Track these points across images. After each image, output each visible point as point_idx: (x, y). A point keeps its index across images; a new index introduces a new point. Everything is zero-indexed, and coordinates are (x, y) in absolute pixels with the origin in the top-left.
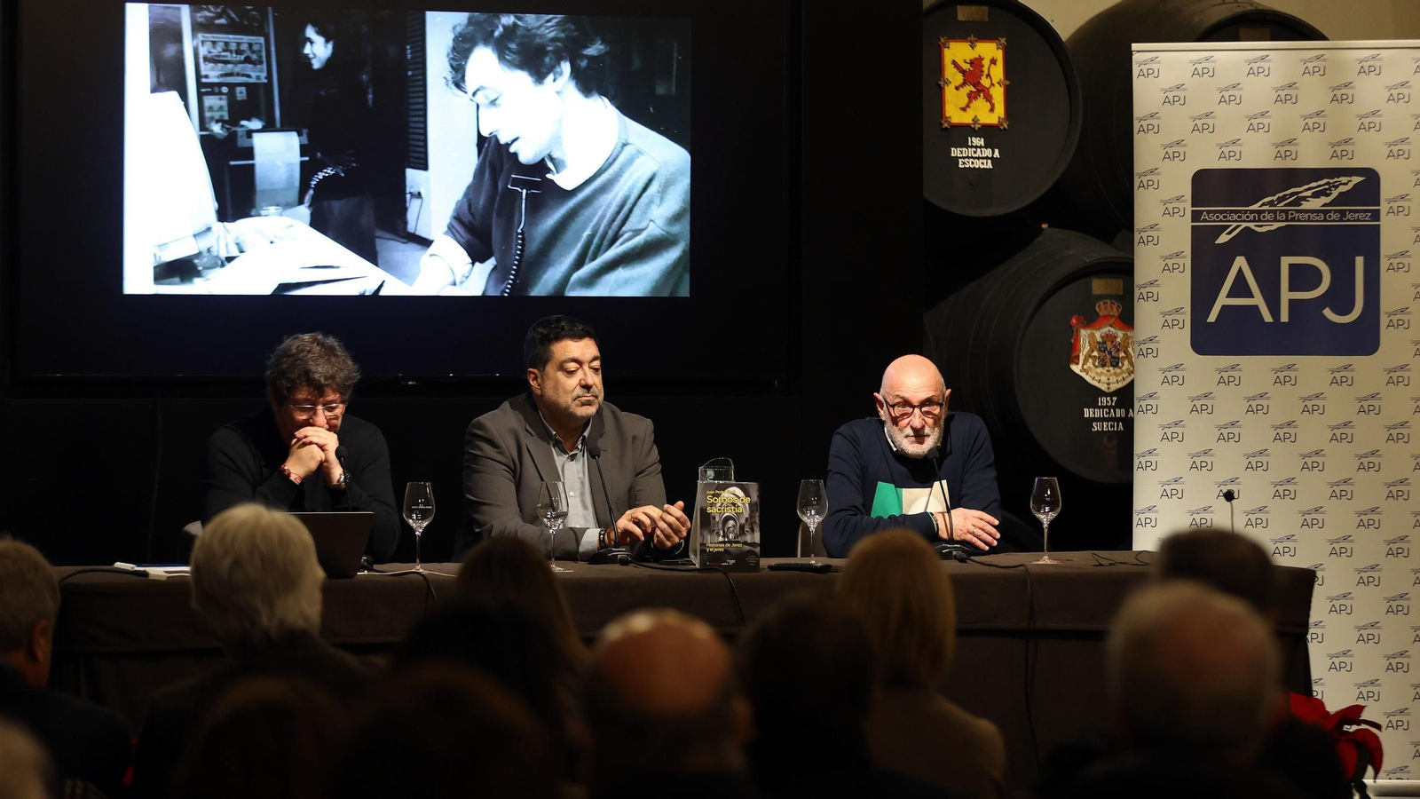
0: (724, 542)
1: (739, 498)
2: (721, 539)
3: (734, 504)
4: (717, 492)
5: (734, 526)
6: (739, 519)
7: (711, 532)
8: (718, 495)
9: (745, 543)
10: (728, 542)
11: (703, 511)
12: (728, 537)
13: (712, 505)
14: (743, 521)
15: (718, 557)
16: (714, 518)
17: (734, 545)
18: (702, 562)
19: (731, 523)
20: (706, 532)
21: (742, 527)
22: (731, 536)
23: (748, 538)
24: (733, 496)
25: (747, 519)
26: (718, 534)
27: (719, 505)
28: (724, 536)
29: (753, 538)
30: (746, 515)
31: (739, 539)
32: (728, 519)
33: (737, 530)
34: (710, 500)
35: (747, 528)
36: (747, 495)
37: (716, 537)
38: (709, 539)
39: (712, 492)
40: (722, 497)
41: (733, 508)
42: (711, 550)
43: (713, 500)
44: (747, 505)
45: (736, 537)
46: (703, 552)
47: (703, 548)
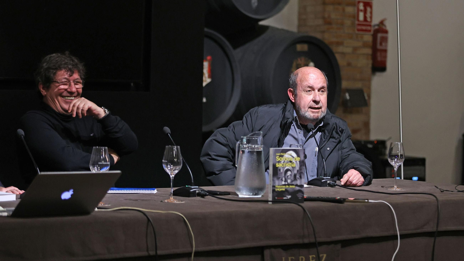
0: (285, 185)
1: (293, 157)
2: (283, 183)
3: (291, 162)
4: (282, 154)
5: (291, 175)
6: (293, 170)
7: (278, 178)
8: (282, 156)
9: (297, 185)
10: (289, 185)
11: (274, 166)
12: (287, 182)
13: (279, 162)
14: (296, 172)
15: (282, 194)
16: (280, 170)
17: (291, 187)
18: (273, 197)
19: (289, 173)
20: (275, 179)
21: (295, 175)
22: (289, 181)
23: (298, 182)
24: (290, 156)
25: (298, 171)
26: (282, 180)
27: (282, 162)
28: (285, 181)
29: (301, 182)
30: (298, 168)
31: (293, 183)
32: (288, 170)
33: (293, 178)
34: (278, 159)
35: (298, 176)
36: (298, 156)
37: (281, 182)
38: (277, 182)
39: (279, 154)
40: (284, 158)
41: (290, 164)
42: (278, 190)
43: (279, 159)
44: (298, 162)
45: (292, 181)
46: (274, 191)
47: (274, 188)
